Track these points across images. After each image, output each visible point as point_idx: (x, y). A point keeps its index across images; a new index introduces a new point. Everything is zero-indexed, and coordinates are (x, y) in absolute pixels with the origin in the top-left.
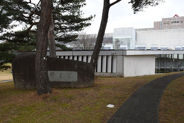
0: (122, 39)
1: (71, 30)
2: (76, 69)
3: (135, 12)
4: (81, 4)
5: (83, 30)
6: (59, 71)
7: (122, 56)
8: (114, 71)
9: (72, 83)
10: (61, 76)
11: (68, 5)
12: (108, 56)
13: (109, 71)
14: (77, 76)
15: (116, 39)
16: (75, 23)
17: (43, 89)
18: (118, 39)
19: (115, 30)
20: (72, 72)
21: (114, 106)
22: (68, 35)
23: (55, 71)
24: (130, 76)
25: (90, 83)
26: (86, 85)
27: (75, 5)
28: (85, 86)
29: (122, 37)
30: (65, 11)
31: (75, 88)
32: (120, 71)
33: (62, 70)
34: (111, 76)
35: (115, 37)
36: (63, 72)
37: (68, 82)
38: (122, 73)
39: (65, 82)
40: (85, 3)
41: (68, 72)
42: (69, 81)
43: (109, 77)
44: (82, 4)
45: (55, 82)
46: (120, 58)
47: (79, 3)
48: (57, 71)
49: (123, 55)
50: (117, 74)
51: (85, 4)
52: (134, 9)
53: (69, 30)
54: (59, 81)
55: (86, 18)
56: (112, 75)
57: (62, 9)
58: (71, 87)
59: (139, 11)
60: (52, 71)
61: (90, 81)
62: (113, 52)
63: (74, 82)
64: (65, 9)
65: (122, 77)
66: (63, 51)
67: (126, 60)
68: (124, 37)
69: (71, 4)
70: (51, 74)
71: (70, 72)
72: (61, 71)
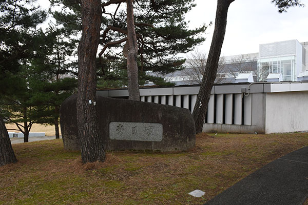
0: (275, 63)
1: (174, 52)
2: (160, 119)
3: (282, 9)
4: (187, 5)
5: (192, 50)
6: (130, 123)
7: (262, 95)
8: (248, 122)
9: (153, 143)
10: (135, 131)
11: (167, 9)
12: (235, 95)
13: (238, 121)
14: (162, 131)
15: (263, 63)
16: (178, 40)
17: (89, 153)
18: (267, 63)
19: (261, 46)
20: (153, 124)
21: (203, 193)
22: (168, 61)
23: (125, 123)
24: (280, 132)
25: (185, 145)
26: (179, 148)
27: (177, 8)
28: (176, 149)
29: (275, 60)
30: (161, 20)
31: (158, 152)
32: (257, 122)
33: (136, 120)
34: (242, 132)
35: (261, 61)
36: (138, 124)
37: (146, 142)
38: (262, 126)
39: (141, 141)
40: (194, 3)
41: (146, 124)
42: (149, 140)
43: (238, 133)
44: (189, 5)
45: (125, 141)
46: (257, 98)
47: (183, 5)
48: (127, 123)
49: (263, 93)
50: (253, 127)
51: (194, 6)
52: (278, 3)
53: (168, 52)
54: (132, 139)
55: (195, 30)
56: (243, 129)
57: (157, 17)
58: (152, 151)
59: (289, 5)
60: (120, 123)
61: (184, 140)
62: (244, 87)
63: (156, 143)
64: (162, 17)
65: (263, 133)
66: (158, 87)
67: (270, 102)
68: (279, 59)
69: (171, 7)
70: (118, 127)
71: (149, 124)
72: (135, 122)
